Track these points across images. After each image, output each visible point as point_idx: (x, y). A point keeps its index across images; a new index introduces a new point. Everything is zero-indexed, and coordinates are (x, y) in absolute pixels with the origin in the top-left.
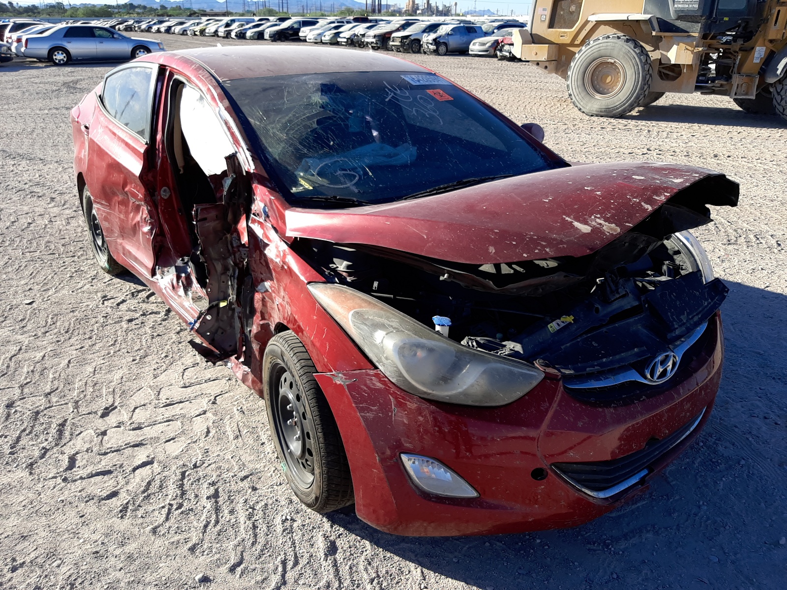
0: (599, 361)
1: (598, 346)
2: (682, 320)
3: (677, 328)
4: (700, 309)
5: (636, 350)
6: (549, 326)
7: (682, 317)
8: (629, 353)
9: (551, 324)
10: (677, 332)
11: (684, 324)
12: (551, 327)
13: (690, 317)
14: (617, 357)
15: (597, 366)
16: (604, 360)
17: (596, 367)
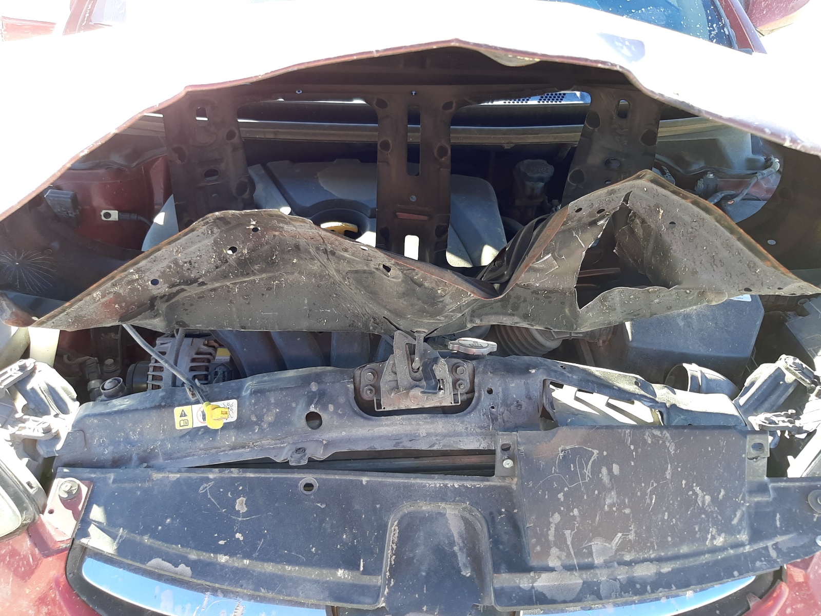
0: (206, 556)
1: (245, 515)
2: (590, 554)
3: (552, 570)
4: (684, 549)
5: (340, 572)
6: (178, 410)
7: (597, 545)
8: (314, 573)
9: (187, 409)
10: (543, 582)
11: (590, 567)
12: (183, 415)
13: (627, 558)
14: (269, 568)
15: (188, 563)
16: (223, 559)
17: (182, 567)
